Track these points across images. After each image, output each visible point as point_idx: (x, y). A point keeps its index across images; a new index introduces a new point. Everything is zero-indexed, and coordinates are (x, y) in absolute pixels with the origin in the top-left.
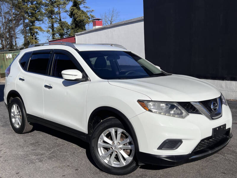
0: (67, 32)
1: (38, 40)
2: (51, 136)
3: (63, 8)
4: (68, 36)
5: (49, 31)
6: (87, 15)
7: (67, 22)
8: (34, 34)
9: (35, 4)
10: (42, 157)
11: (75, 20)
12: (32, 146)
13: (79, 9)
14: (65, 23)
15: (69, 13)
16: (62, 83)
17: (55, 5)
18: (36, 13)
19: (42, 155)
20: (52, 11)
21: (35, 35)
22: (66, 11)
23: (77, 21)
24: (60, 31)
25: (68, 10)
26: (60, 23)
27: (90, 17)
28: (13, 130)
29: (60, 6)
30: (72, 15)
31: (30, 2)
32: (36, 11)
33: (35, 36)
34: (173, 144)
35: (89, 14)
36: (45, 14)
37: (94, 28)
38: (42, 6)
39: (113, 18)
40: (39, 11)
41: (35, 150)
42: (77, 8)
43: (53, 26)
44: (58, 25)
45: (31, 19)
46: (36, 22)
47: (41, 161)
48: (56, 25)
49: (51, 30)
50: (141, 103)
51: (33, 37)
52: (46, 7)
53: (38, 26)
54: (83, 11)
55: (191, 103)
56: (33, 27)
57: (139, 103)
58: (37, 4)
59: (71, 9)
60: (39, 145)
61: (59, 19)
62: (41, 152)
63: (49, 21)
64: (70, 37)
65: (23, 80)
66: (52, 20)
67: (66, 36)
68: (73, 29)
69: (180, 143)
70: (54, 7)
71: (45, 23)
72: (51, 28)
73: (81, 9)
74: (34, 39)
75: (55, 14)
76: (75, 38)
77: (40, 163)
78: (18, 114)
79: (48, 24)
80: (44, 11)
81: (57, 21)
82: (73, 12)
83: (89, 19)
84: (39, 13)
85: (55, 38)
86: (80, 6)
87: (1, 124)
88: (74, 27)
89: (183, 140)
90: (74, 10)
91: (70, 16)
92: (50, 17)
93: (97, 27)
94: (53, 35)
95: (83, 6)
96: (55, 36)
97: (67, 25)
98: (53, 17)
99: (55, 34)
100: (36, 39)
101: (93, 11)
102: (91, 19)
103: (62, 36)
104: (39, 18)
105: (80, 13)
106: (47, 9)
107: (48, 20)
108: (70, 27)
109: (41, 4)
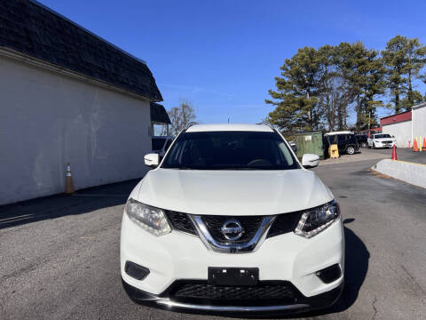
5: (391, 105)
15: (425, 79)
20: (397, 79)
21: (372, 111)
22: (421, 77)
25: (423, 75)
26: (408, 94)
38: (385, 75)
43: (397, 98)
44: (405, 97)
46: (374, 95)
48: (402, 97)
52: (389, 75)
53: (377, 100)
55: (187, 214)
56: (370, 102)
61: (409, 88)
63: (392, 93)
66: (397, 91)
70: (400, 74)
71: (386, 96)
72: (394, 101)
74: (370, 117)
75: (401, 82)
76: (411, 113)
79: (389, 97)
81: (403, 92)
89: (150, 270)
92: (394, 87)
94: (396, 110)
98: (400, 86)
99: (400, 108)
100: (373, 116)
109: (382, 72)
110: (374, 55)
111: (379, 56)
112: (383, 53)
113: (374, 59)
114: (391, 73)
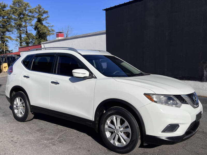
0: (32, 41)
1: (8, 46)
2: (51, 123)
3: (29, 23)
4: (33, 44)
5: (18, 40)
6: (48, 29)
7: (32, 33)
8: (4, 42)
9: (6, 18)
10: (53, 142)
11: (38, 32)
12: (39, 132)
13: (42, 24)
14: (31, 34)
15: (34, 27)
16: (69, 80)
17: (23, 20)
18: (7, 26)
19: (52, 139)
20: (20, 24)
21: (6, 42)
22: (32, 25)
23: (41, 33)
24: (27, 40)
25: (33, 24)
26: (26, 34)
27: (51, 31)
28: (14, 119)
29: (27, 21)
30: (36, 28)
31: (1, 17)
32: (6, 24)
33: (5, 44)
34: (173, 127)
35: (50, 29)
36: (15, 26)
37: (57, 39)
38: (12, 21)
39: (68, 32)
40: (9, 24)
41: (43, 135)
42: (40, 23)
43: (20, 36)
44: (25, 36)
45: (3, 30)
46: (7, 32)
47: (54, 145)
48: (23, 36)
49: (19, 39)
50: (147, 96)
51: (4, 44)
52: (15, 21)
53: (8, 36)
54: (45, 26)
55: (181, 96)
56: (4, 36)
57: (145, 96)
58: (8, 18)
59: (36, 24)
60: (44, 131)
61: (26, 31)
62: (50, 137)
63: (18, 33)
64: (35, 45)
65: (28, 77)
66: (20, 31)
67: (31, 44)
68: (37, 39)
69: (177, 127)
70: (22, 22)
71: (14, 34)
72: (19, 37)
73: (43, 24)
74: (5, 45)
75: (23, 27)
76: (41, 46)
77: (54, 147)
78: (21, 105)
79: (16, 34)
80: (13, 25)
81: (24, 33)
82: (37, 26)
83: (50, 32)
84: (9, 25)
85: (22, 45)
86: (43, 22)
87: (1, 115)
88: (38, 37)
89: (179, 125)
90: (38, 25)
91: (34, 29)
92: (18, 29)
93: (60, 38)
94: (20, 43)
95: (45, 22)
96: (22, 44)
97: (32, 36)
98: (21, 29)
99: (22, 42)
100: (6, 45)
101: (53, 26)
102: (51, 32)
103: (28, 44)
104: (9, 29)
105: (43, 28)
106: (16, 23)
107: (17, 31)
108: (35, 38)
109: (11, 18)
110: (4, 7)
111: (8, 8)
112: (10, 6)
113: (5, 9)
114: (15, 20)
